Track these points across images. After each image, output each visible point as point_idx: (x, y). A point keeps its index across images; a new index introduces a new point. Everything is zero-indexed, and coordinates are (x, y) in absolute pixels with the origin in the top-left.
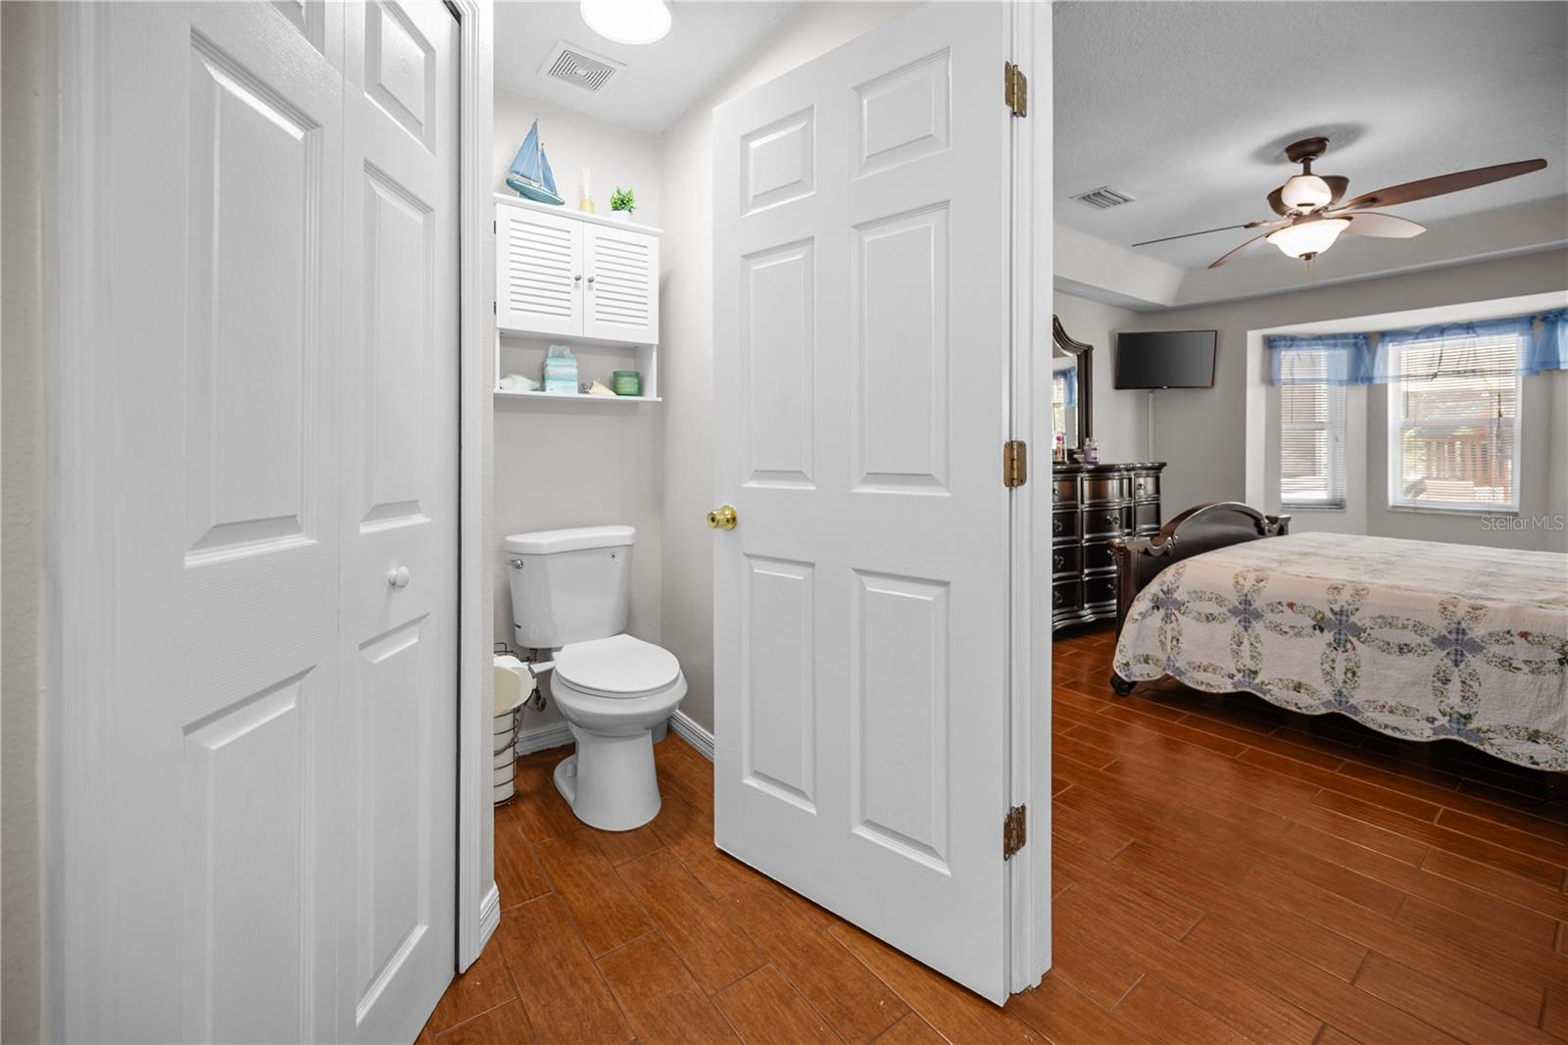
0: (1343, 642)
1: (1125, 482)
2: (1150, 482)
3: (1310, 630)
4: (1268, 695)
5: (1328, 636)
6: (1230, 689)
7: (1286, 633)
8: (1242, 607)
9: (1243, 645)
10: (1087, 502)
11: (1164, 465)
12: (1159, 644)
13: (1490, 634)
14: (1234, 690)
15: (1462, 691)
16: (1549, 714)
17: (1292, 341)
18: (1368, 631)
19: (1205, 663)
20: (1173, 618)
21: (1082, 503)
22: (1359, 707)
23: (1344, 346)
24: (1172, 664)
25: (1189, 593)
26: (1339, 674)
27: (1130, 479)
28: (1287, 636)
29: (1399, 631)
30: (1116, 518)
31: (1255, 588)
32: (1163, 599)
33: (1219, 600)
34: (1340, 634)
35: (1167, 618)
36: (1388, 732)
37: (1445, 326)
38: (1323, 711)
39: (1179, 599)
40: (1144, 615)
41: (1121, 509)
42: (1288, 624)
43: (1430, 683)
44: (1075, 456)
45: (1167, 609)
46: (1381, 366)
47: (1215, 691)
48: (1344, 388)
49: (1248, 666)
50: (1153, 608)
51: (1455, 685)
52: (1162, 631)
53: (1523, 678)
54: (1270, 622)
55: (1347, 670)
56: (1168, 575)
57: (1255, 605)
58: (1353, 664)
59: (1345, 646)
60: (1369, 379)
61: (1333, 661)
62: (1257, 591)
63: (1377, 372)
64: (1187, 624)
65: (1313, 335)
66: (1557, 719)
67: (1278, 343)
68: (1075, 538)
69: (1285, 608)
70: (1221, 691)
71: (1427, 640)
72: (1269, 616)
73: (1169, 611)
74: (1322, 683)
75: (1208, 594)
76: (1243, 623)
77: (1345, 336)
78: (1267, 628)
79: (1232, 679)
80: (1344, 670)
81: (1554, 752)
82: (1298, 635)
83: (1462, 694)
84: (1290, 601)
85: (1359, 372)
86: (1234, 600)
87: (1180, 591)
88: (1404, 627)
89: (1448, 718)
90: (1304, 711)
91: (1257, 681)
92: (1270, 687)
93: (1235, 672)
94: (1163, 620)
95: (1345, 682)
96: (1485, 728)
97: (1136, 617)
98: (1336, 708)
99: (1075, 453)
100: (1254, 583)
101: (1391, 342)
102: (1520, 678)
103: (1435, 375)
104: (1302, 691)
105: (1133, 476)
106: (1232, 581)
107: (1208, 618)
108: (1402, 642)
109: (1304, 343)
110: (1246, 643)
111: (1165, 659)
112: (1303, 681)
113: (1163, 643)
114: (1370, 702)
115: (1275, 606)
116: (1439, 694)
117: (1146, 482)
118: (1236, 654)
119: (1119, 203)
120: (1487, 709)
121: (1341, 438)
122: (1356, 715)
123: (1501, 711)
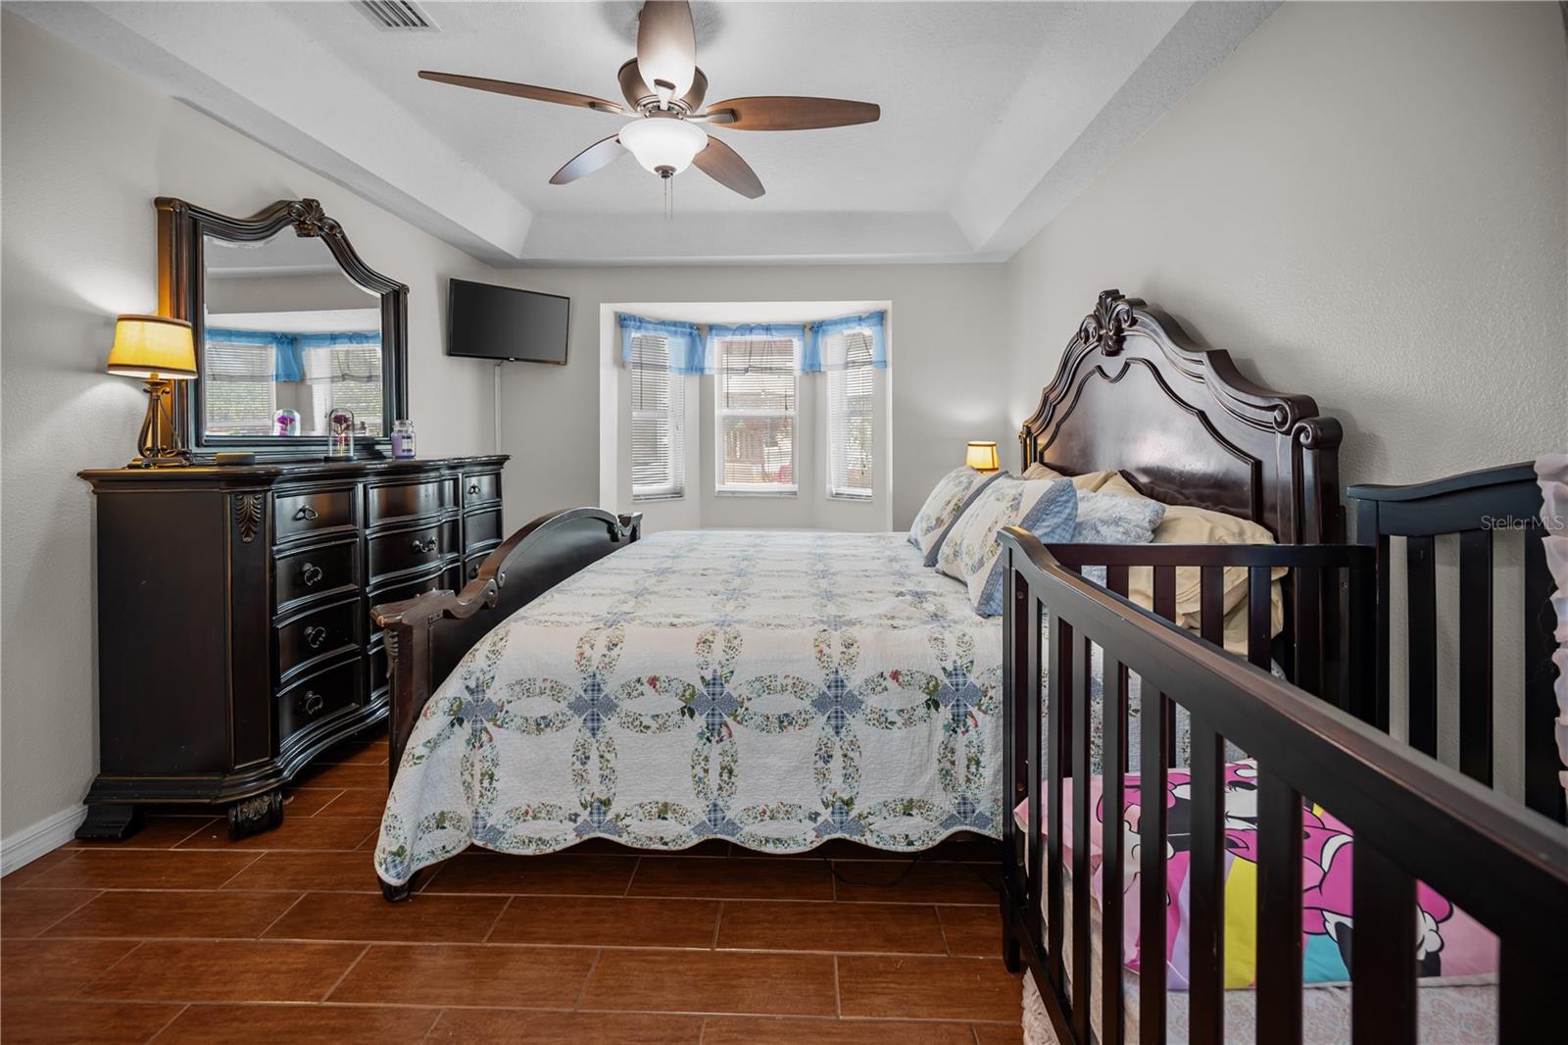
0: (717, 727)
1: (448, 486)
2: (485, 483)
3: (677, 717)
4: (625, 835)
5: (700, 721)
6: (572, 840)
7: (647, 727)
8: (587, 697)
9: (589, 762)
10: (374, 522)
11: (506, 458)
12: (462, 788)
13: (866, 681)
14: (578, 841)
15: (844, 768)
16: (922, 774)
17: (640, 322)
18: (746, 704)
19: (534, 805)
20: (485, 737)
21: (366, 526)
22: (737, 822)
23: (683, 334)
24: (480, 823)
25: (511, 686)
26: (713, 780)
27: (456, 481)
28: (649, 732)
29: (779, 695)
30: (432, 542)
31: (607, 660)
32: (469, 703)
33: (556, 691)
34: (713, 715)
35: (475, 741)
36: (770, 849)
37: (752, 325)
38: (695, 840)
39: (495, 700)
40: (432, 744)
41: (440, 527)
42: (650, 714)
43: (812, 765)
44: (378, 447)
45: (475, 721)
46: (710, 358)
47: (550, 850)
48: (683, 376)
49: (597, 795)
50: (452, 725)
51: (837, 763)
52: (467, 763)
53: (896, 733)
54: (627, 716)
55: (723, 768)
56: (477, 659)
57: (606, 690)
58: (729, 758)
59: (719, 734)
60: (702, 370)
61: (706, 759)
62: (609, 666)
63: (707, 364)
64: (507, 742)
65: (658, 319)
66: (927, 780)
67: (629, 323)
68: (352, 587)
69: (647, 688)
70: (558, 848)
71: (807, 703)
72: (627, 705)
73: (479, 726)
74: (693, 797)
75: (539, 683)
76: (590, 724)
77: (682, 324)
78: (622, 724)
79: (575, 821)
80: (719, 770)
81: (926, 822)
82: (663, 728)
83: (844, 771)
84: (651, 674)
85: (693, 361)
86: (576, 687)
87: (495, 684)
88: (784, 689)
89: (831, 809)
90: (672, 847)
91: (610, 815)
92: (627, 821)
93: (579, 809)
94: (468, 742)
95: (721, 788)
96: (865, 814)
97: (420, 750)
98: (711, 831)
99: (378, 443)
100: (605, 652)
101: (717, 335)
102: (895, 735)
103: (746, 370)
104: (669, 815)
105: (460, 475)
106: (574, 656)
107: (539, 725)
108: (781, 713)
109: (650, 326)
110: (594, 756)
111: (470, 816)
112: (670, 800)
113: (468, 786)
114: (749, 810)
115: (631, 690)
116: (820, 777)
117: (479, 482)
118: (580, 777)
119: (415, 24)
120: (868, 785)
121: (681, 427)
122: (733, 835)
123: (880, 785)
